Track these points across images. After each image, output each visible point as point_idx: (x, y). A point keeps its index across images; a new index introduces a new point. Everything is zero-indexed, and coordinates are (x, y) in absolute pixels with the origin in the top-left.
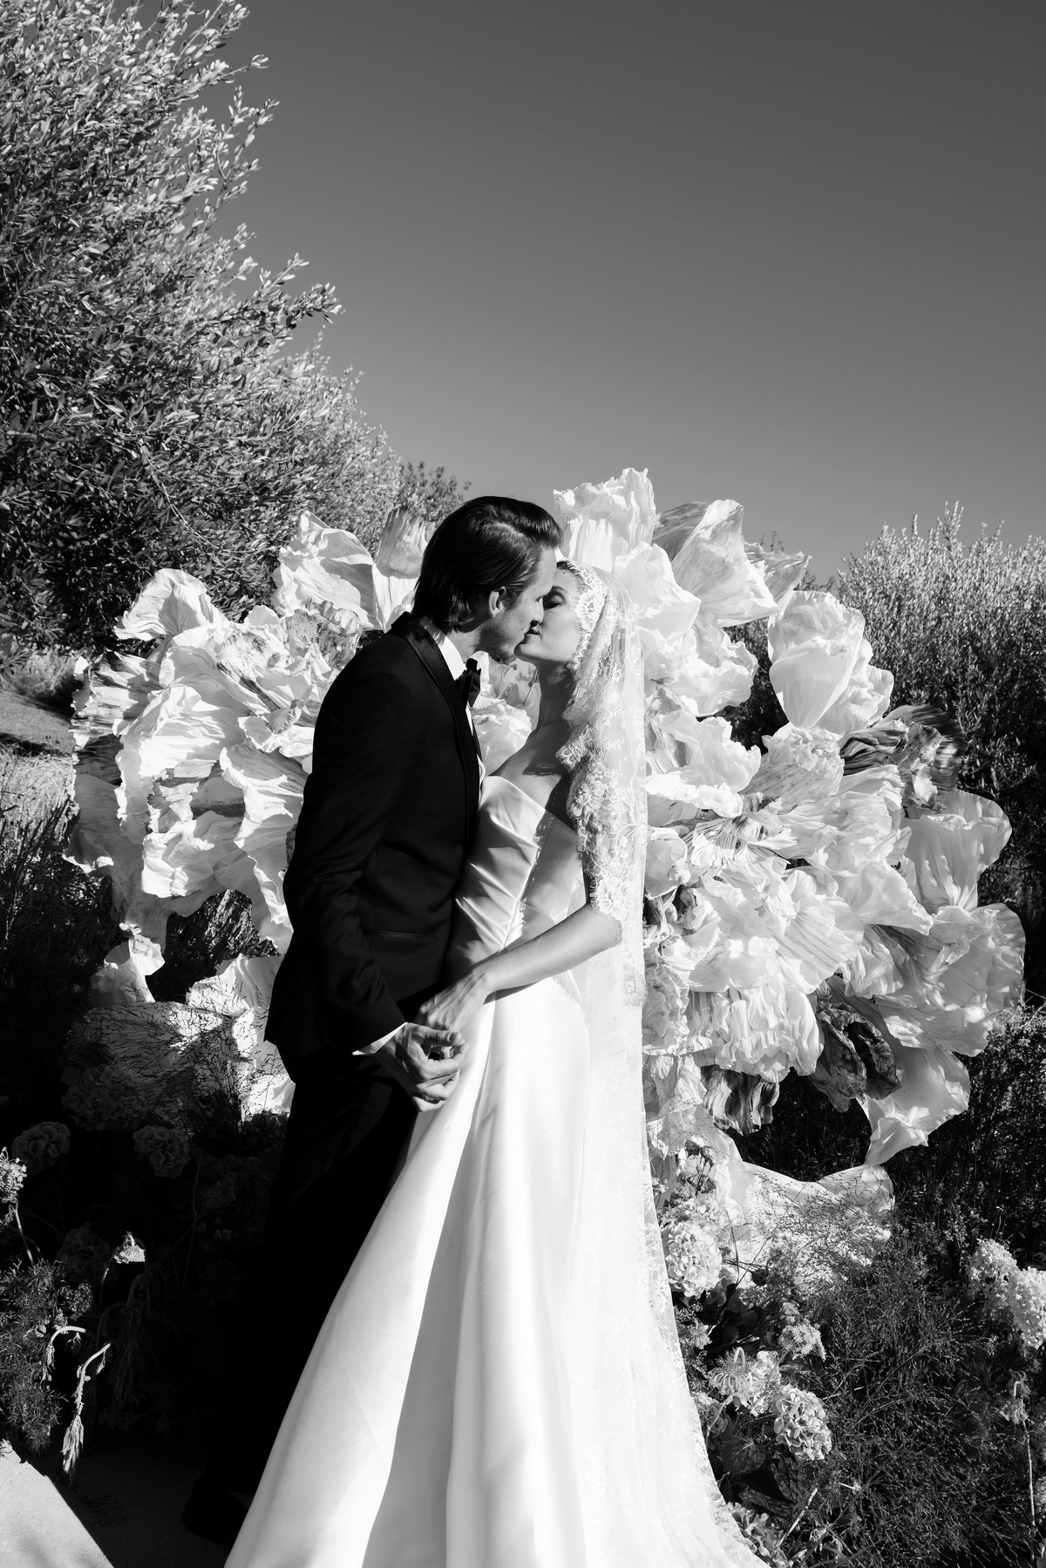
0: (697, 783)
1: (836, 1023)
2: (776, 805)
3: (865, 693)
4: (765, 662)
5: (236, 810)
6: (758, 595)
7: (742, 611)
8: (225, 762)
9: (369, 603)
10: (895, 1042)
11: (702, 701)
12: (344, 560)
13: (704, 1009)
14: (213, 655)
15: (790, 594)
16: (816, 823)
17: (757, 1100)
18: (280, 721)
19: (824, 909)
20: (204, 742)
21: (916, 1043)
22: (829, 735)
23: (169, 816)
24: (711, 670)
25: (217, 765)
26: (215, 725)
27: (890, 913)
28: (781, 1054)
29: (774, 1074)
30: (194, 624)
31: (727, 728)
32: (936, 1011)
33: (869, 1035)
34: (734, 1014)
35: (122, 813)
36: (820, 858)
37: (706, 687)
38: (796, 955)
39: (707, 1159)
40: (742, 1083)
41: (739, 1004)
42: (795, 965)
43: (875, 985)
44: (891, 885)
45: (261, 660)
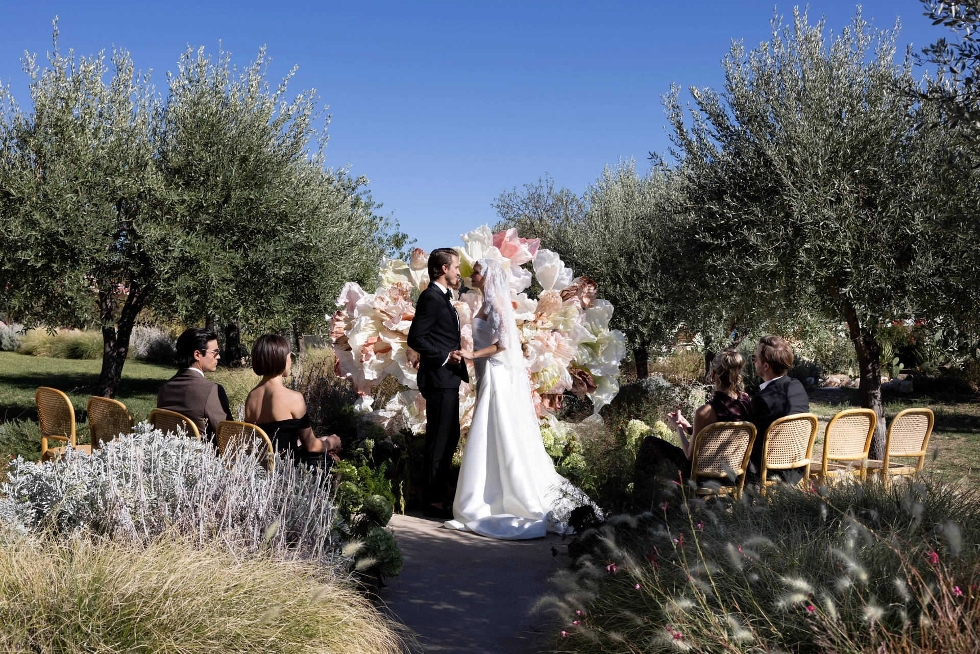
0: (521, 313)
1: (575, 373)
2: (545, 314)
3: (565, 276)
4: (533, 273)
5: (388, 349)
6: (527, 255)
7: (525, 260)
8: (381, 337)
9: (411, 280)
10: (594, 376)
11: (517, 289)
12: (400, 268)
13: (536, 377)
14: (370, 306)
15: (537, 251)
16: (558, 318)
17: (557, 400)
18: (396, 321)
19: (565, 342)
20: (371, 332)
21: (600, 375)
22: (556, 291)
23: (368, 356)
24: (518, 279)
25: (379, 338)
26: (373, 326)
27: (584, 339)
28: (562, 386)
29: (561, 391)
30: (359, 298)
31: (526, 295)
32: (604, 364)
33: (585, 374)
34: (545, 376)
35: (354, 358)
36: (561, 327)
37: (518, 284)
38: (560, 357)
39: (546, 419)
40: (552, 397)
41: (545, 373)
42: (560, 360)
43: (584, 360)
44: (582, 331)
45: (383, 304)
